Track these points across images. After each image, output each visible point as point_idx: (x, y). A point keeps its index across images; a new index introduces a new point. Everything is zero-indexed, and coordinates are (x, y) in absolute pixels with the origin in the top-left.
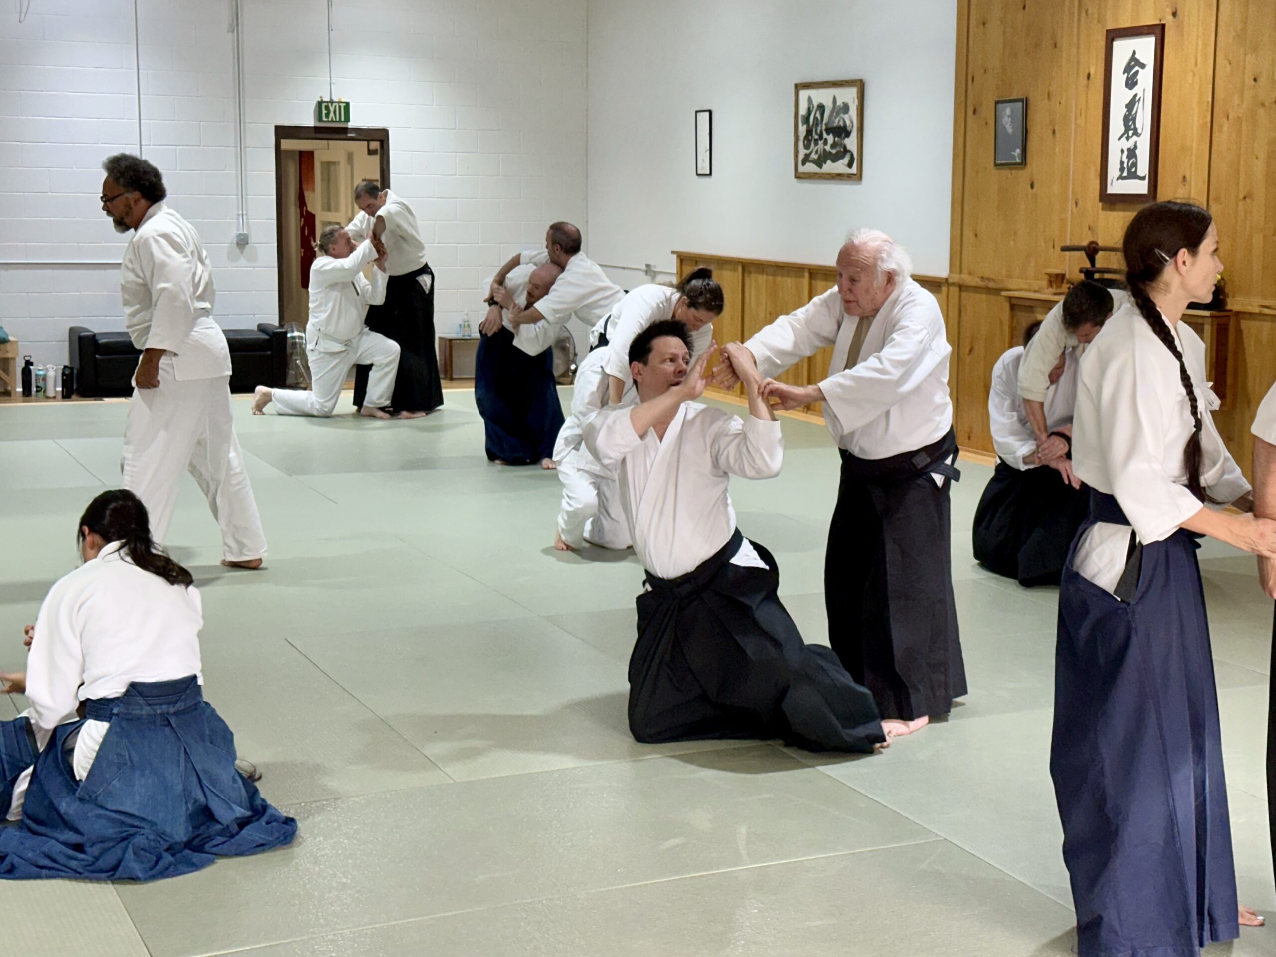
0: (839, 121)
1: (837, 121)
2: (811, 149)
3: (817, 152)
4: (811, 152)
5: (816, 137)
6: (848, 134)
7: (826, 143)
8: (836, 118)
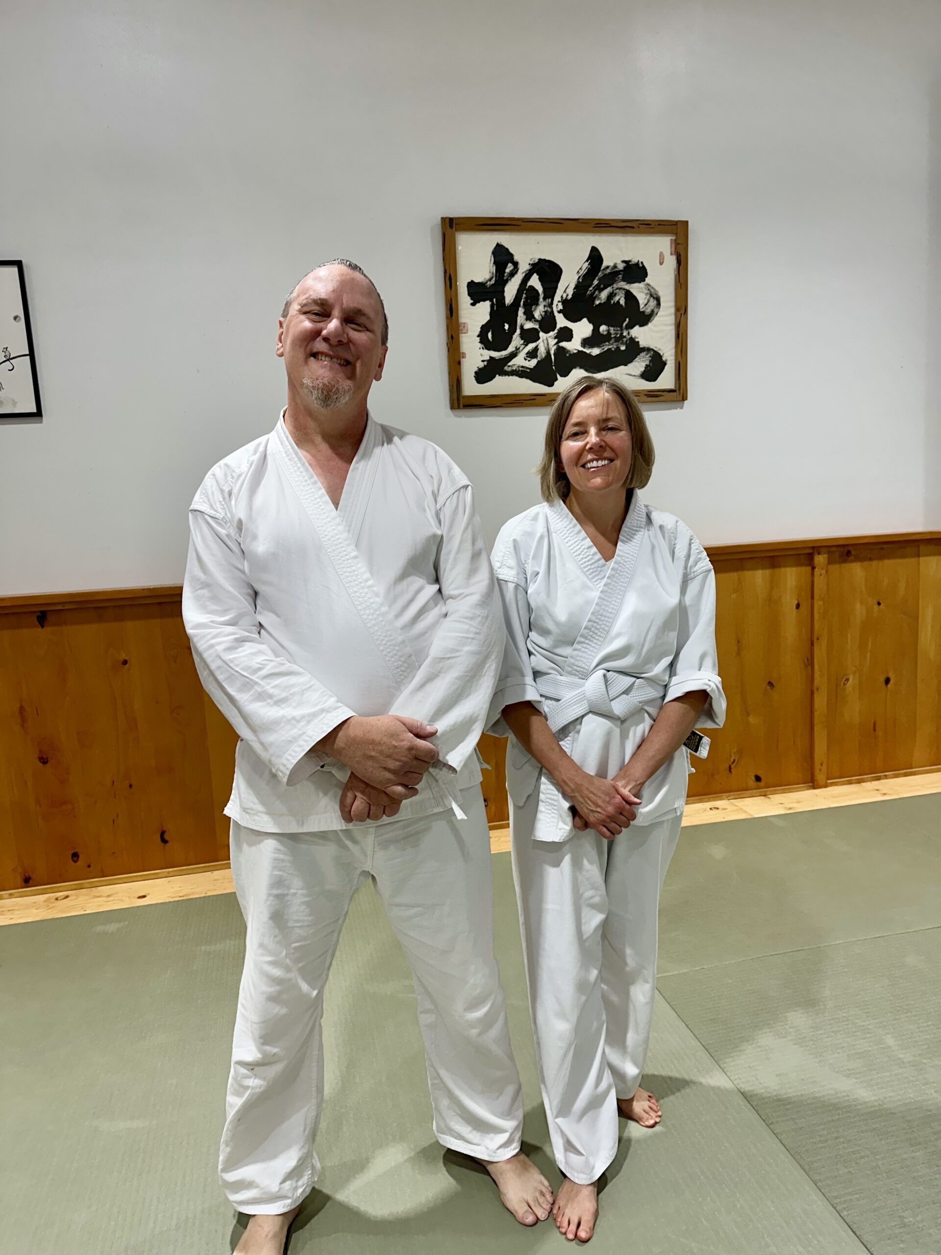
0: (611, 296)
1: (604, 295)
2: (511, 349)
3: (532, 354)
4: (513, 355)
5: (529, 325)
6: (644, 319)
7: (566, 335)
8: (600, 289)
